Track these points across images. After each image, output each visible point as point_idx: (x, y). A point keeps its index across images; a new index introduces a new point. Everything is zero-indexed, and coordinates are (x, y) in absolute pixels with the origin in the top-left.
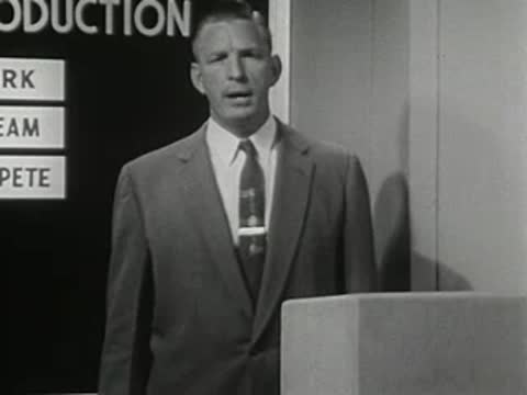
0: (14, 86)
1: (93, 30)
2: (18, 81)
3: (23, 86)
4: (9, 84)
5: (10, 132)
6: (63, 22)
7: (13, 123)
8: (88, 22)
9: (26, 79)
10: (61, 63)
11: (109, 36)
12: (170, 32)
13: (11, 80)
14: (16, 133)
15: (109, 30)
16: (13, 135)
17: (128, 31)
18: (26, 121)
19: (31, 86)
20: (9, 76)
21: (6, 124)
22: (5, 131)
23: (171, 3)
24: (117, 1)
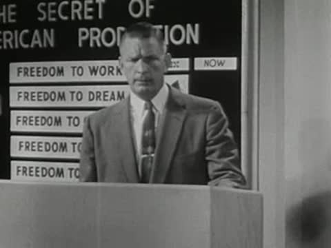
0: (113, 74)
2: (115, 72)
3: (117, 74)
4: (111, 74)
5: (111, 99)
7: (113, 94)
9: (119, 71)
12: (188, 42)
13: (111, 72)
14: (114, 99)
16: (112, 100)
17: (167, 42)
18: (119, 93)
19: (121, 74)
20: (111, 69)
21: (109, 94)
22: (108, 98)
23: (189, 26)
24: (161, 27)
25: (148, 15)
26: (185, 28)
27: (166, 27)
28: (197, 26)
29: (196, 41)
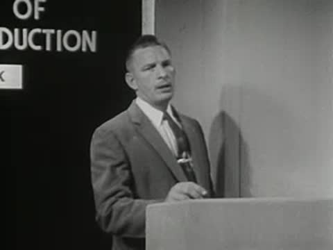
1: (38, 48)
6: (21, 43)
8: (36, 44)
10: (20, 67)
11: (48, 52)
12: (84, 49)
15: (48, 48)
17: (59, 49)
19: (3, 80)
23: (85, 32)
24: (53, 31)
25: (37, 17)
26: (81, 34)
27: (59, 32)
28: (94, 33)
29: (93, 49)
